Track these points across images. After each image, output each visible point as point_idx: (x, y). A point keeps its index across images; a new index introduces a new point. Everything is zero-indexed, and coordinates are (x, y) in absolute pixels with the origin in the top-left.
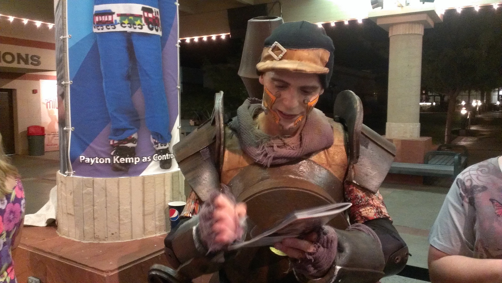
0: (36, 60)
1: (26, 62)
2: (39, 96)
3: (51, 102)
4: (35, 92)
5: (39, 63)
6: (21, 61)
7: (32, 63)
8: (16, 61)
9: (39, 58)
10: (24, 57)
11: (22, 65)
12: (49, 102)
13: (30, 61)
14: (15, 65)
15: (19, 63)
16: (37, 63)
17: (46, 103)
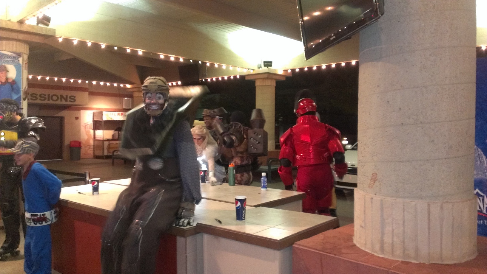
0: (73, 99)
1: (66, 100)
2: (80, 121)
3: (88, 125)
4: (77, 118)
5: (75, 101)
6: (63, 100)
7: (70, 101)
8: (59, 100)
9: (75, 97)
10: (65, 97)
11: (64, 102)
12: (87, 125)
13: (69, 99)
14: (59, 102)
15: (61, 101)
16: (73, 100)
17: (84, 125)
